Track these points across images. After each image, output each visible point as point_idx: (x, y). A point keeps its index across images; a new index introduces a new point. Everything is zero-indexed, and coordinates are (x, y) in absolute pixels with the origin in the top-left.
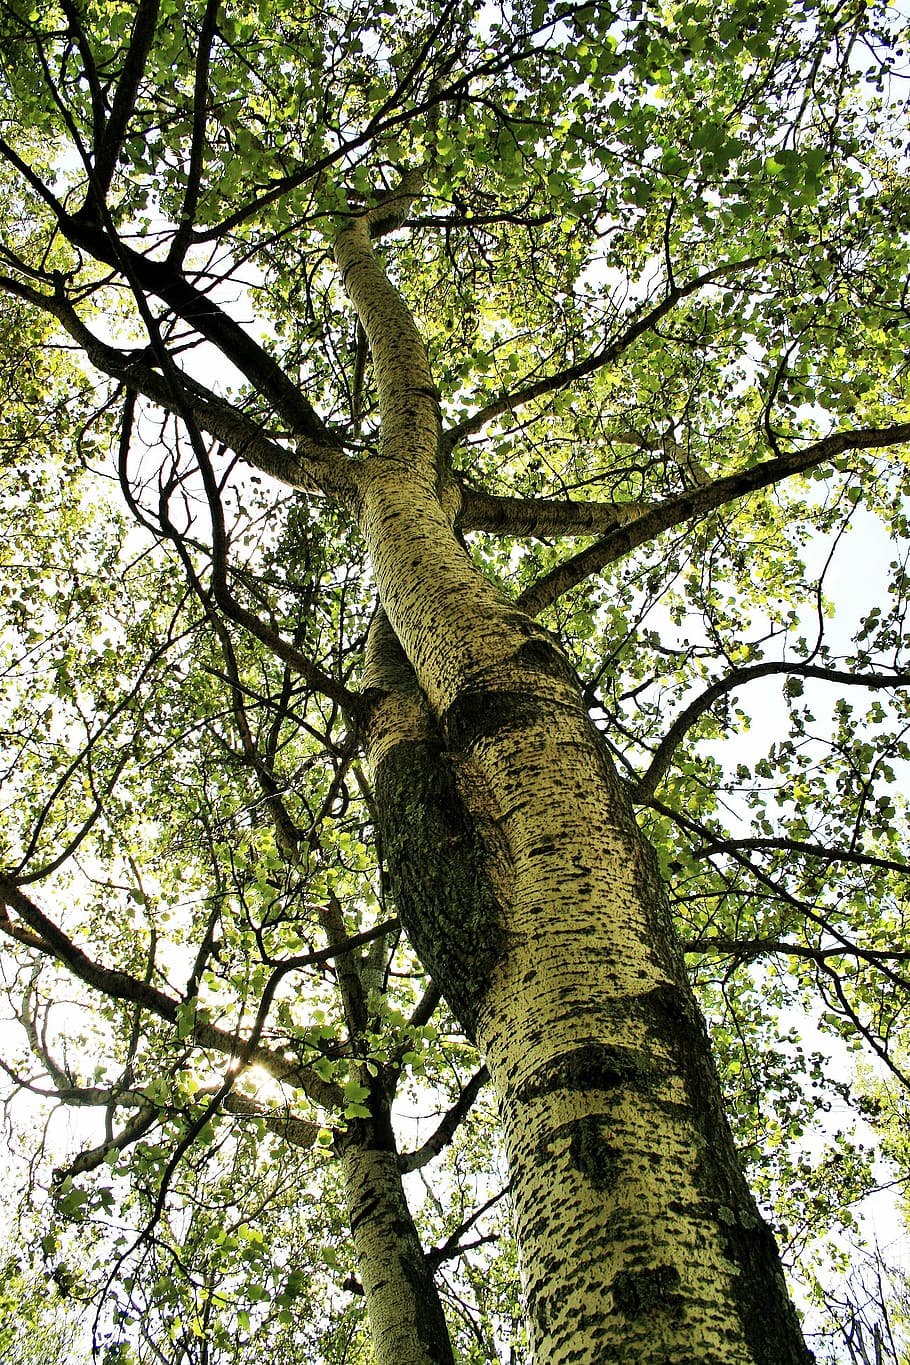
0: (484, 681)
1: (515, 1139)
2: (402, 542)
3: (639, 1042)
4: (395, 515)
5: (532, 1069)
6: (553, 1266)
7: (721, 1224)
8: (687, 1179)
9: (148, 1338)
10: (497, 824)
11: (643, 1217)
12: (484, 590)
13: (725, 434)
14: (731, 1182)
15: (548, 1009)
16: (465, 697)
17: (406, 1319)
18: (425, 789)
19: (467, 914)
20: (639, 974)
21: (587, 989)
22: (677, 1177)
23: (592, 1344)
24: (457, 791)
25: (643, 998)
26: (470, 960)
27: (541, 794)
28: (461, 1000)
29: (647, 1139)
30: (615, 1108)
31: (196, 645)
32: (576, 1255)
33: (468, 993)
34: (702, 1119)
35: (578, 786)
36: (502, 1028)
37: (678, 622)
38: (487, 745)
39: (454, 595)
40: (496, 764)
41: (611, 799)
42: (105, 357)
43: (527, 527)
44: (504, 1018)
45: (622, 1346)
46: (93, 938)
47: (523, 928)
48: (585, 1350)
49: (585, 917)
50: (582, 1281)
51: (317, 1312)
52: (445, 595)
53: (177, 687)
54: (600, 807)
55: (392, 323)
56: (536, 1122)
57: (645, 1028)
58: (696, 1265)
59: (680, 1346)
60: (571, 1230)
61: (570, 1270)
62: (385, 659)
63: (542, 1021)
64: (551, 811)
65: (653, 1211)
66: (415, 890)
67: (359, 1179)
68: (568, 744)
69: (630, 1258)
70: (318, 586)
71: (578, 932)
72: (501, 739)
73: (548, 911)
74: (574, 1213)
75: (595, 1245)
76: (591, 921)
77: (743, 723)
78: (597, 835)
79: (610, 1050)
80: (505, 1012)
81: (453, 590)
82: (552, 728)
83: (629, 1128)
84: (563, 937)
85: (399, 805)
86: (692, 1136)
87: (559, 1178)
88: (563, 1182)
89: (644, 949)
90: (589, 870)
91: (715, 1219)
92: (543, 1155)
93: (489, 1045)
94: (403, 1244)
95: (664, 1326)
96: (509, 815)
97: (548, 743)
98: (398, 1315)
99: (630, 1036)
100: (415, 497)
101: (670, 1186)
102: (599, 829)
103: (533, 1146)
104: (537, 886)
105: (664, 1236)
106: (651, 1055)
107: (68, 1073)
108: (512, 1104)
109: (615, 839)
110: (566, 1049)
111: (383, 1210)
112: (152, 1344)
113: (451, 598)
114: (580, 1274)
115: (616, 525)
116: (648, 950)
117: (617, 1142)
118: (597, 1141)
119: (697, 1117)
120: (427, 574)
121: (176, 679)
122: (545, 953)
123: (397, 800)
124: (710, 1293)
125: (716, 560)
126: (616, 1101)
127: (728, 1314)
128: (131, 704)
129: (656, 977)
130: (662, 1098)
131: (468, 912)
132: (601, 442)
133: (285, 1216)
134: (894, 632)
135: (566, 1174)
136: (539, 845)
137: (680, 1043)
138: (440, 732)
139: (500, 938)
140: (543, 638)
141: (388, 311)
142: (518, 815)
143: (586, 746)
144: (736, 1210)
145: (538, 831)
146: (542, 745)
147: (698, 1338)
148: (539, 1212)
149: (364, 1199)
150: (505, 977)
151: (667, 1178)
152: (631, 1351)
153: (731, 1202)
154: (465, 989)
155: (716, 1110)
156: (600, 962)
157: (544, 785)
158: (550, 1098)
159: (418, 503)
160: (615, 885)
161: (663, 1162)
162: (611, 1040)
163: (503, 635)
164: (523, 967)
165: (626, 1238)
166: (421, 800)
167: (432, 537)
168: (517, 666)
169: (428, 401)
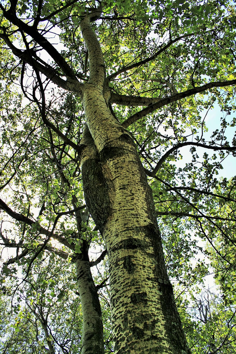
0: (111, 144)
1: (110, 260)
2: (92, 106)
3: (143, 238)
4: (91, 99)
5: (116, 243)
6: (117, 291)
7: (159, 283)
8: (151, 272)
9: (27, 304)
10: (111, 181)
11: (140, 281)
12: (113, 120)
13: (183, 81)
14: (162, 273)
15: (121, 228)
16: (106, 148)
17: (90, 302)
18: (94, 171)
19: (102, 204)
20: (144, 221)
21: (131, 224)
22: (149, 271)
23: (124, 310)
24: (102, 172)
25: (144, 227)
26: (102, 215)
27: (123, 174)
28: (100, 225)
29: (143, 262)
30: (135, 254)
31: (42, 130)
32: (123, 289)
33: (101, 224)
34: (157, 257)
35: (133, 172)
36: (109, 233)
37: (165, 130)
38: (110, 161)
39: (104, 121)
40: (112, 166)
41: (141, 176)
42: (17, 52)
43: (128, 103)
44: (110, 230)
45: (132, 311)
46: (14, 205)
47: (116, 208)
48: (123, 311)
49: (132, 206)
50: (123, 295)
51: (69, 299)
52: (102, 121)
53: (37, 141)
54: (138, 178)
55: (94, 46)
56: (116, 256)
57: (144, 234)
58: (152, 292)
59: (145, 311)
60: (122, 283)
61: (121, 292)
62: (87, 137)
63: (119, 231)
64: (125, 179)
65: (142, 279)
66: (90, 197)
67: (79, 268)
68: (131, 161)
69: (135, 290)
70: (74, 116)
71: (130, 209)
72: (114, 159)
73: (123, 204)
74: (123, 279)
75: (127, 287)
76: (133, 207)
77: (180, 157)
78: (137, 185)
79: (135, 240)
80: (110, 229)
81: (104, 120)
82: (127, 157)
83: (138, 259)
84: (126, 211)
85: (87, 175)
86: (154, 261)
87: (120, 270)
88: (121, 271)
89: (146, 215)
90: (134, 194)
91: (158, 281)
92: (117, 265)
93: (106, 237)
94: (90, 284)
95: (142, 306)
96: (115, 179)
97: (126, 161)
98: (88, 301)
99: (140, 236)
100: (97, 94)
101: (147, 273)
102: (137, 184)
103: (114, 262)
104: (120, 198)
105: (144, 285)
106: (145, 241)
107: (7, 239)
108: (110, 252)
109: (141, 186)
110: (124, 239)
111: (85, 275)
112: (28, 305)
113: (104, 122)
114: (123, 293)
115: (152, 104)
116: (147, 215)
117: (135, 262)
118: (130, 261)
119: (156, 257)
120: (98, 115)
121: (36, 139)
122: (121, 214)
123: (87, 174)
124: (154, 299)
125: (178, 114)
126: (135, 252)
127: (158, 304)
128: (24, 145)
129: (149, 222)
130: (147, 252)
131: (103, 203)
132: (150, 81)
133: (62, 276)
134: (221, 136)
135: (122, 269)
136: (122, 187)
137: (153, 238)
138: (99, 157)
139: (110, 210)
140: (127, 133)
141: (93, 43)
142: (117, 179)
143: (136, 162)
144: (163, 280)
145: (122, 183)
146: (124, 161)
147: (150, 309)
148: (115, 278)
149: (80, 273)
150: (111, 220)
151: (147, 271)
152: (134, 312)
153: (162, 278)
154: (101, 223)
155: (161, 255)
156: (135, 217)
157: (124, 172)
158: (119, 251)
159: (97, 96)
160: (140, 198)
161: (146, 267)
162: (135, 237)
163: (116, 132)
164: (115, 218)
165: (135, 285)
166: (93, 174)
167: (100, 105)
168: (119, 141)
169: (102, 68)
